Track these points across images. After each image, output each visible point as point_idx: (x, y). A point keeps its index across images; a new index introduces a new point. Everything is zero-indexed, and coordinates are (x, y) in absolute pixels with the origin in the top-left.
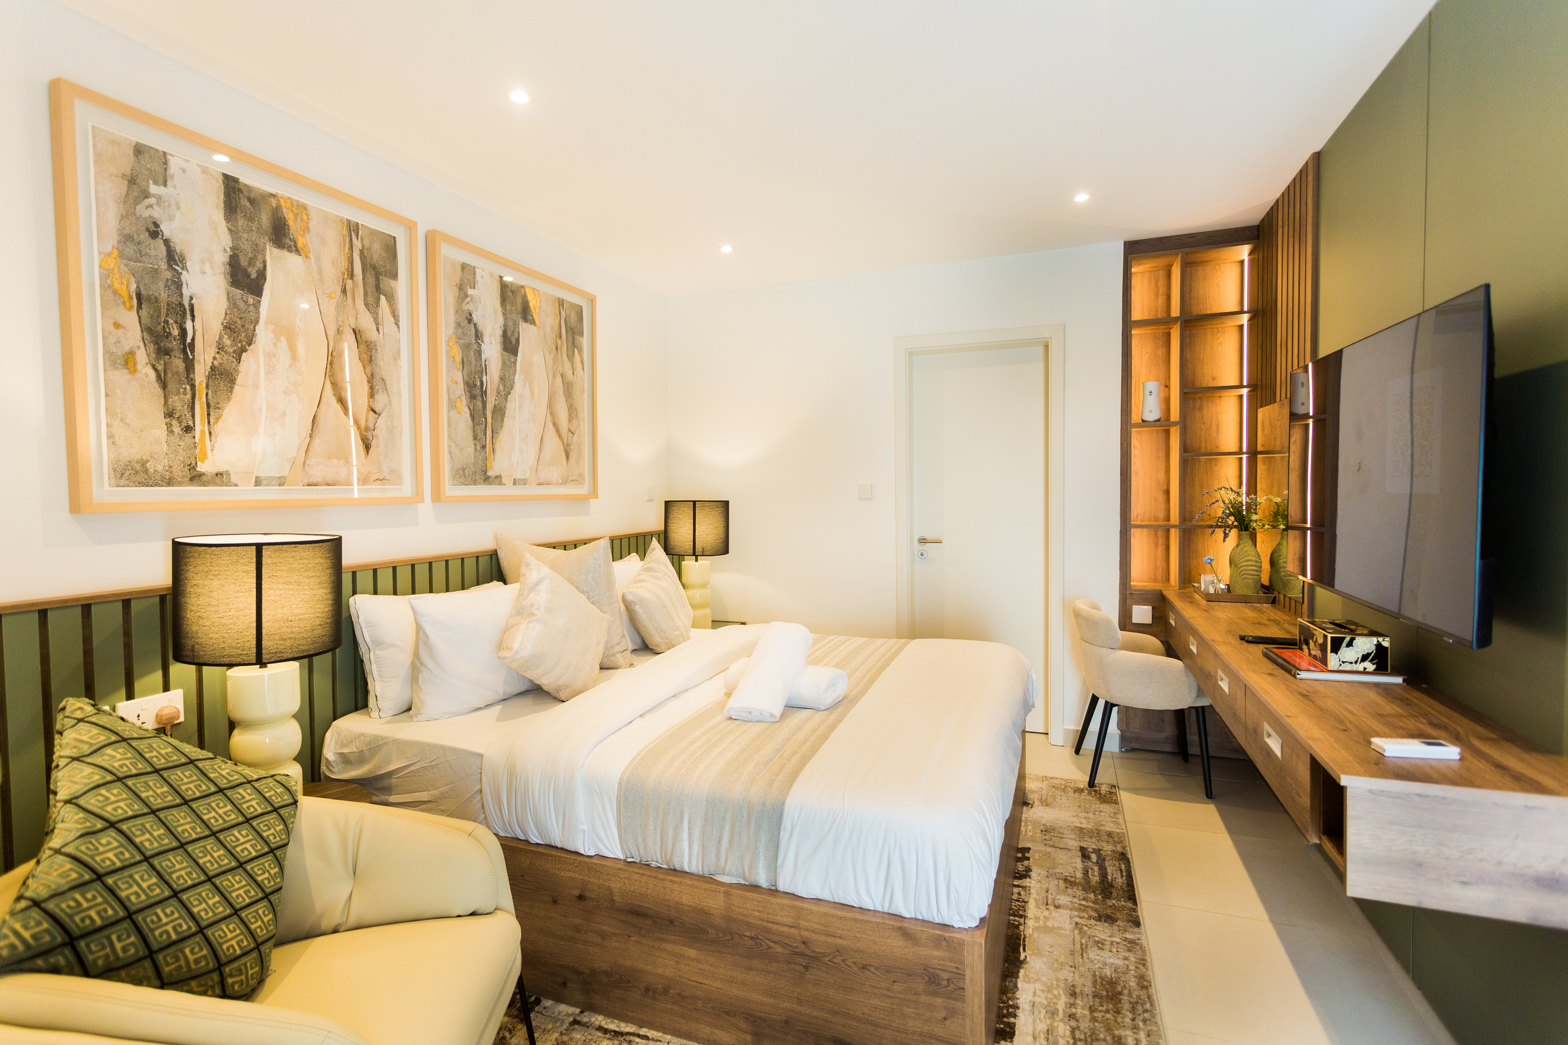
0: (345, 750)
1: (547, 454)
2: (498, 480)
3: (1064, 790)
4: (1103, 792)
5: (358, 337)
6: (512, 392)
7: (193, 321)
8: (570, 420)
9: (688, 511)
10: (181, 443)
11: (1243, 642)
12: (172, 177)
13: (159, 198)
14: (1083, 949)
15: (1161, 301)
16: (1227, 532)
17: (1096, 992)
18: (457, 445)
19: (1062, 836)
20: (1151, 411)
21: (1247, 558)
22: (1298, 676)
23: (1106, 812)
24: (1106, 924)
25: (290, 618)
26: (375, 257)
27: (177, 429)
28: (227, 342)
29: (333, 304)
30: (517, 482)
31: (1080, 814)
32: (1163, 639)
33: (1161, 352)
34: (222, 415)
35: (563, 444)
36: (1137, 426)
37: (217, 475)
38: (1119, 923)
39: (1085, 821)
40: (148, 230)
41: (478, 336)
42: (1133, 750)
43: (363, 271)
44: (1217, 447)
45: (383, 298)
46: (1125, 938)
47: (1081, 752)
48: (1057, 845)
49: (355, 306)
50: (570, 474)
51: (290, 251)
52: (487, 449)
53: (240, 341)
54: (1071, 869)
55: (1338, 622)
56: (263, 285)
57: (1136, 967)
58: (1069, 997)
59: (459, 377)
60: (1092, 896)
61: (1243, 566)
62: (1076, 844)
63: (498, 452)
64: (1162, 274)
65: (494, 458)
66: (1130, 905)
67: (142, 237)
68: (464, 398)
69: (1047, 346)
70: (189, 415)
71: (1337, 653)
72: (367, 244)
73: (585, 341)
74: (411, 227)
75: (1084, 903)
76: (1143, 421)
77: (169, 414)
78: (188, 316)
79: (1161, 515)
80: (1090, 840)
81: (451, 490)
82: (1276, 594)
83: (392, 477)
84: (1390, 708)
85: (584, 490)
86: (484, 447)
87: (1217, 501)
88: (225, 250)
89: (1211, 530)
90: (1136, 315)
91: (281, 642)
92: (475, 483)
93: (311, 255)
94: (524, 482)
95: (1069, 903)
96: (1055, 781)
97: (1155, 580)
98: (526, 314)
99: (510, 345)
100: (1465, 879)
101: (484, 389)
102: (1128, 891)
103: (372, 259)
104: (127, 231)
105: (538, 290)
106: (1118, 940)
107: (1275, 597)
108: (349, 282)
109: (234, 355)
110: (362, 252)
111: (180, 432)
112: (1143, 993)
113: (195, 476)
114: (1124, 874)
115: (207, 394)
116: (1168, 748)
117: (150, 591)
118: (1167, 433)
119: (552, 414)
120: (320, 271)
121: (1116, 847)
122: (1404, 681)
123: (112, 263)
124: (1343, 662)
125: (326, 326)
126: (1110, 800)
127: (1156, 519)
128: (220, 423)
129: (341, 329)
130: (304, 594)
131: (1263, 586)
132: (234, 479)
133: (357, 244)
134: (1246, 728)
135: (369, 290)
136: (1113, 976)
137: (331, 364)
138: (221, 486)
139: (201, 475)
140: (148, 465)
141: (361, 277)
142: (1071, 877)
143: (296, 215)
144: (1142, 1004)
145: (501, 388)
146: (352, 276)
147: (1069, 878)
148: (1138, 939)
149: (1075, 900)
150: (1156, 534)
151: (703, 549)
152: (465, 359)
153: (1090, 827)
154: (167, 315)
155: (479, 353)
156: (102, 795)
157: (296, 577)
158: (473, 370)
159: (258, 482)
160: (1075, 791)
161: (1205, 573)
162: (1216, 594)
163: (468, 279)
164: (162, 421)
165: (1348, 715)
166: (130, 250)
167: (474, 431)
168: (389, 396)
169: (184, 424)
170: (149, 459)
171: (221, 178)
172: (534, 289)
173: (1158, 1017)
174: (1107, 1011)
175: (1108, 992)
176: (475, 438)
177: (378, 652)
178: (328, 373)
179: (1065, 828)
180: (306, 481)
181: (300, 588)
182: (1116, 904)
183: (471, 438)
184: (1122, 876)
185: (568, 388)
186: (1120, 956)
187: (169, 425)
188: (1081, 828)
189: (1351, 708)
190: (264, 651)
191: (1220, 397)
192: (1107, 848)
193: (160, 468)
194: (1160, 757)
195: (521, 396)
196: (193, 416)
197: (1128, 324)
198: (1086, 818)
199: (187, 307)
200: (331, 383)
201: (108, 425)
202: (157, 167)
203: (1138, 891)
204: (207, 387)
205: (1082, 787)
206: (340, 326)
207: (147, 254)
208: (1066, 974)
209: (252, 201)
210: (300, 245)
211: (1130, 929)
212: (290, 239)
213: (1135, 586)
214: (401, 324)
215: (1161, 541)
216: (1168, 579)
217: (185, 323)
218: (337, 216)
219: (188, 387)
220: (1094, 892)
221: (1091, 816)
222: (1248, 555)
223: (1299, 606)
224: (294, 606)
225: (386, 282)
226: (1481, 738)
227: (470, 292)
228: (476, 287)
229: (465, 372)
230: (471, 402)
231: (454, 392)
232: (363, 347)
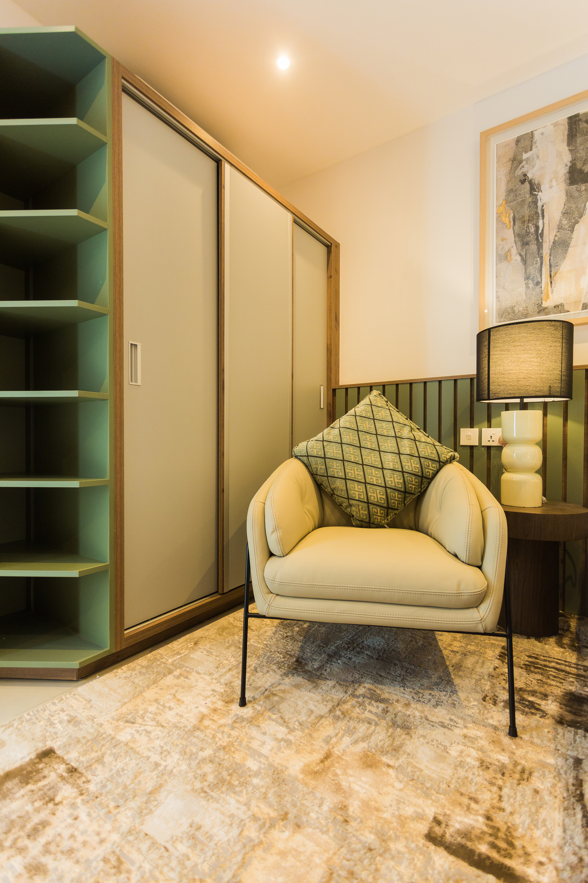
7: (543, 219)
10: (533, 293)
12: (536, 143)
13: (528, 160)
25: (503, 372)
27: (531, 285)
28: (565, 222)
34: (559, 269)
37: (555, 307)
40: (521, 180)
53: (574, 218)
67: (517, 186)
70: (538, 276)
77: (527, 278)
78: (541, 217)
88: (567, 165)
91: (498, 387)
104: (510, 188)
109: (569, 229)
111: (533, 286)
113: (541, 310)
115: (550, 260)
123: (502, 209)
128: (558, 275)
130: (512, 357)
132: (566, 308)
138: (558, 313)
139: (544, 309)
140: (515, 308)
154: (529, 222)
157: (507, 347)
159: (583, 307)
164: (522, 282)
166: (512, 196)
169: (535, 281)
170: (516, 305)
171: (567, 121)
181: (509, 353)
187: (527, 284)
190: (491, 392)
193: (521, 309)
196: (541, 275)
199: (540, 212)
201: (497, 292)
202: (527, 142)
204: (550, 255)
207: (520, 194)
217: (538, 222)
219: (539, 259)
224: (505, 365)
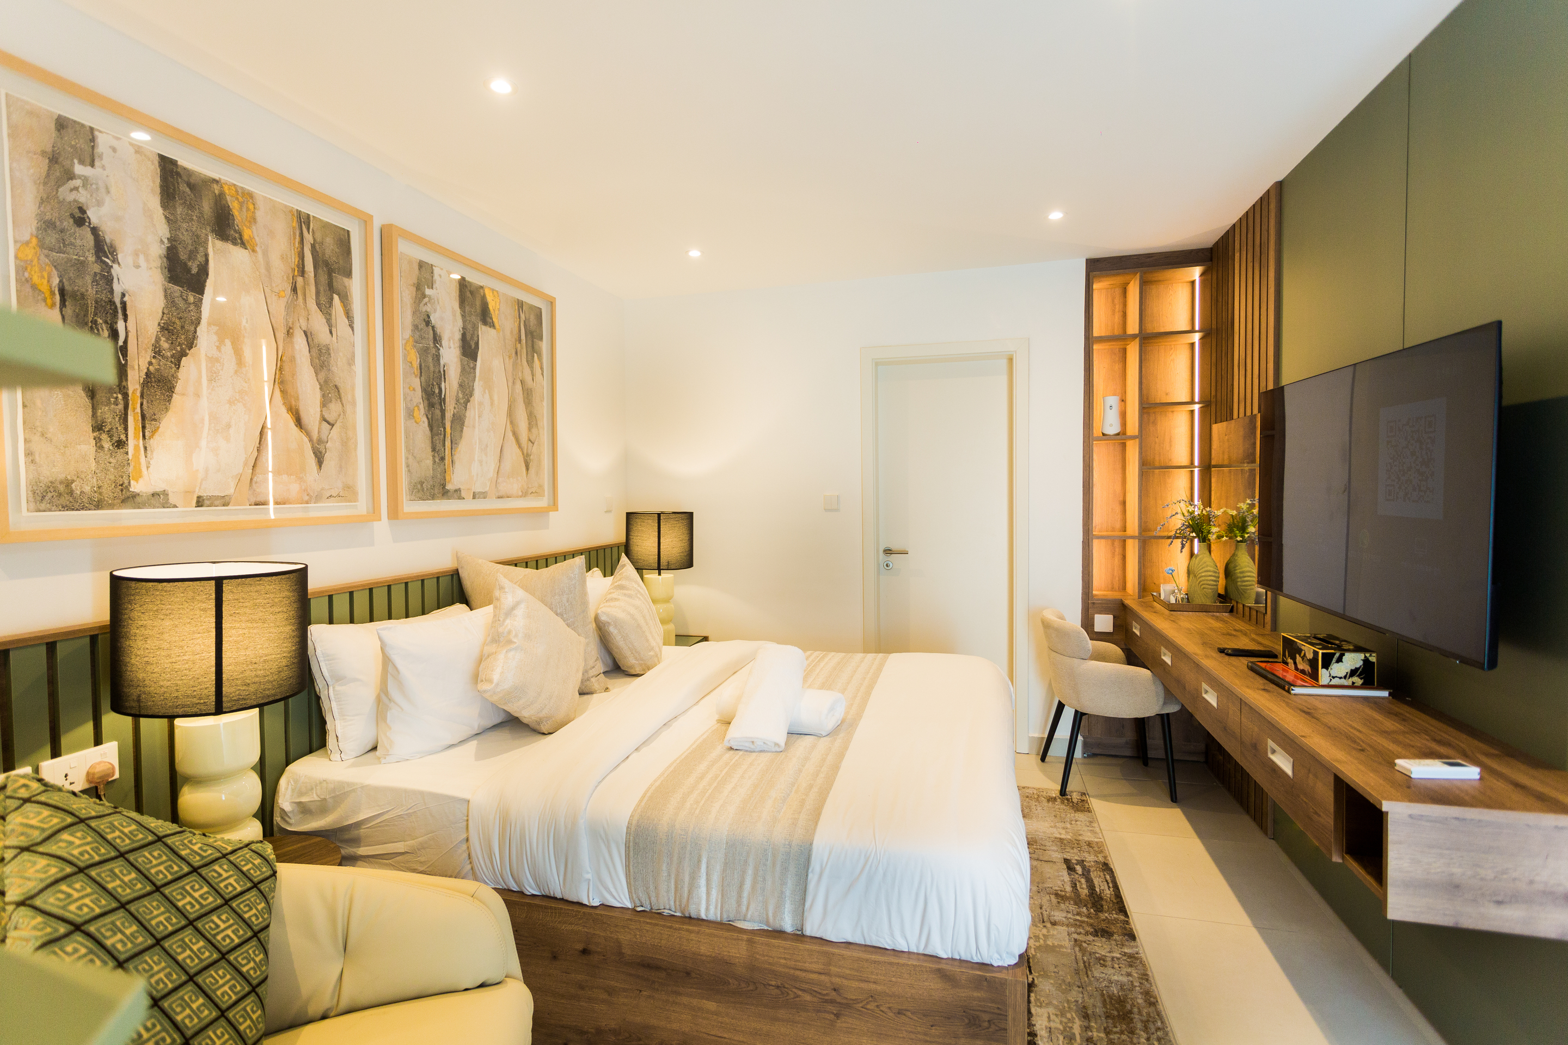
0: (304, 799)
1: (507, 465)
2: (457, 494)
3: (1037, 800)
4: (1075, 800)
5: (309, 340)
6: (471, 399)
7: (126, 321)
8: (530, 429)
9: (652, 524)
10: (111, 460)
11: (1223, 655)
12: (101, 157)
13: (86, 180)
14: (1087, 967)
15: (1117, 318)
16: (1184, 543)
17: (1107, 1012)
18: (415, 457)
19: (1044, 848)
20: (1111, 425)
21: (1206, 569)
22: (1292, 692)
23: (1082, 821)
24: (1104, 939)
25: (254, 660)
26: (328, 252)
27: (107, 445)
28: (165, 345)
29: (282, 303)
30: (477, 496)
31: (1057, 824)
32: (1124, 647)
33: (1118, 367)
34: (159, 427)
35: (523, 454)
36: (1098, 439)
37: (153, 495)
38: (1116, 937)
39: (1063, 832)
40: (72, 216)
41: (437, 339)
42: (1095, 755)
43: (315, 267)
44: (1170, 460)
45: (336, 297)
46: (1124, 952)
47: (1047, 759)
48: (1041, 858)
49: (306, 306)
50: (530, 486)
51: (235, 243)
52: (446, 461)
53: (180, 345)
54: (1060, 883)
55: (1321, 636)
56: (205, 281)
57: (1140, 983)
58: (1083, 1019)
59: (416, 383)
60: (1084, 910)
61: (1202, 576)
62: (1059, 856)
63: (457, 465)
64: (1118, 291)
65: (453, 471)
66: (1122, 917)
67: (65, 223)
68: (422, 406)
69: (1011, 360)
70: (121, 428)
71: (1327, 669)
72: (319, 239)
73: (544, 345)
74: (366, 220)
75: (1078, 918)
76: (1104, 434)
77: (98, 427)
78: (120, 315)
79: (1118, 525)
80: (1072, 851)
81: (411, 507)
82: (1234, 603)
83: (348, 494)
84: (1390, 724)
85: (543, 502)
86: (443, 459)
87: (1177, 513)
88: (162, 242)
89: (1170, 540)
90: (1096, 333)
91: (244, 688)
92: (433, 497)
93: (258, 249)
94: (484, 495)
95: (1064, 919)
96: (1028, 791)
97: (1112, 589)
98: (485, 316)
99: (469, 350)
100: (1500, 898)
101: (443, 397)
102: (1117, 903)
103: (324, 254)
104: (48, 217)
105: (497, 292)
106: (1118, 956)
107: (1233, 607)
108: (300, 280)
109: (173, 360)
110: (313, 246)
111: (111, 448)
112: (1152, 1009)
113: (129, 498)
114: (1111, 885)
115: (142, 404)
116: (1128, 752)
117: (79, 631)
118: (1124, 446)
119: (511, 423)
120: (268, 267)
121: (1098, 857)
122: (1390, 694)
123: (29, 253)
124: (1334, 677)
125: (274, 327)
126: (1083, 808)
127: (1113, 530)
128: (156, 436)
129: (291, 331)
130: (270, 633)
131: (1220, 595)
132: (172, 499)
133: (308, 238)
134: (1242, 743)
135: (322, 289)
136: (1120, 994)
137: (281, 369)
138: (158, 507)
139: (135, 496)
140: (73, 485)
141: (312, 275)
142: (1061, 891)
143: (241, 204)
144: (1153, 1022)
145: (461, 395)
146: (302, 272)
147: (1059, 892)
148: (1137, 954)
149: (1070, 915)
150: (1113, 544)
151: (668, 562)
152: (423, 365)
153: (1069, 837)
154: (95, 314)
155: (437, 358)
156: (63, 892)
157: (261, 614)
158: (431, 376)
159: (200, 503)
160: (1048, 801)
161: (1165, 583)
162: (1177, 604)
163: (425, 278)
164: (90, 435)
165: (1357, 733)
166: (52, 238)
167: (432, 442)
168: (343, 404)
169: (115, 439)
170: (75, 478)
171: (156, 160)
172: (493, 290)
173: (1171, 1034)
174: (1122, 1032)
175: (1118, 1011)
176: (434, 449)
177: (338, 688)
178: (277, 380)
179: (1046, 840)
180: (253, 500)
181: (265, 625)
182: (1109, 917)
183: (429, 450)
184: (1109, 887)
185: (528, 394)
186: (1124, 973)
187: (98, 440)
188: (1061, 839)
189: (1355, 725)
190: (224, 699)
191: (1172, 412)
192: (1090, 858)
193: (87, 489)
194: (1121, 761)
195: (481, 404)
196: (126, 429)
197: (1089, 340)
198: (1064, 828)
199: (119, 305)
200: (281, 391)
201: (26, 441)
202: (82, 144)
203: (1127, 903)
204: (142, 396)
205: (1054, 796)
206: (290, 328)
207: (72, 244)
208: (1075, 995)
209: (191, 186)
210: (246, 237)
211: (1127, 943)
212: (235, 231)
213: (1096, 595)
214: (355, 326)
215: (1118, 550)
216: (1124, 588)
217: (116, 323)
218: (286, 206)
219: (120, 396)
220: (1085, 906)
221: (1069, 826)
222: (1207, 566)
223: (1260, 616)
224: (259, 646)
225: (339, 280)
226: (1487, 755)
227: (428, 292)
228: (434, 286)
229: (423, 378)
230: (429, 410)
231: (411, 400)
232: (315, 351)
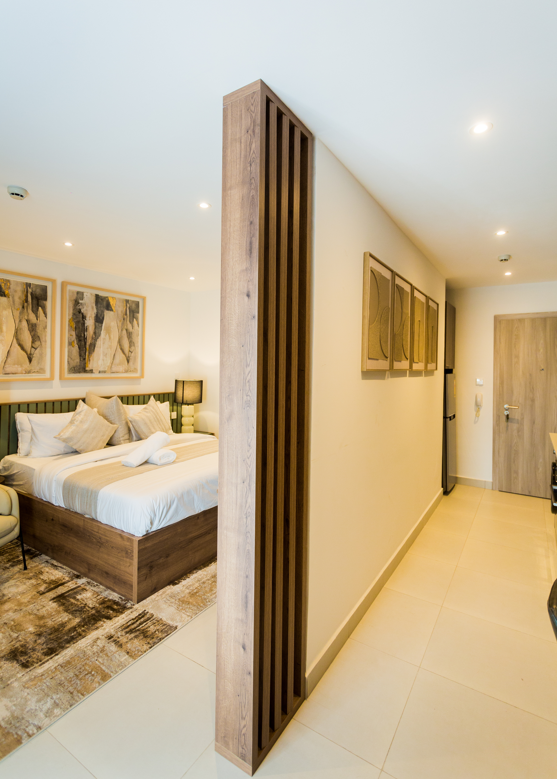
1: (117, 360)
2: (91, 371)
5: (28, 322)
6: (99, 337)
8: (130, 347)
9: (181, 385)
18: (72, 359)
26: (38, 294)
29: (18, 312)
30: (101, 372)
35: (126, 356)
41: (84, 317)
43: (32, 299)
45: (40, 308)
49: (27, 312)
50: (129, 368)
51: (2, 296)
52: (86, 360)
59: (74, 333)
63: (91, 361)
65: (89, 363)
68: (75, 341)
72: (34, 290)
73: (140, 315)
74: (53, 282)
81: (67, 375)
83: (41, 371)
85: (137, 375)
86: (85, 359)
92: (79, 372)
93: (10, 297)
94: (105, 372)
98: (108, 307)
99: (99, 320)
101: (86, 337)
103: (36, 295)
105: (115, 298)
108: (26, 304)
110: (31, 293)
119: (120, 345)
120: (14, 302)
125: (15, 319)
129: (21, 320)
133: (30, 290)
135: (34, 306)
137: (16, 333)
141: (31, 301)
143: (5, 284)
145: (94, 336)
146: (27, 301)
151: (187, 401)
152: (77, 327)
155: (84, 324)
158: (81, 330)
163: (79, 297)
167: (80, 353)
168: (41, 342)
172: (113, 298)
176: (80, 356)
177: (22, 433)
178: (15, 336)
180: (5, 373)
183: (78, 356)
185: (129, 335)
195: (104, 339)
200: (16, 339)
206: (21, 319)
210: (6, 293)
212: (2, 292)
214: (47, 316)
218: (22, 282)
225: (42, 302)
227: (80, 301)
228: (83, 299)
229: (77, 332)
230: (79, 342)
231: (71, 339)
232: (30, 326)
